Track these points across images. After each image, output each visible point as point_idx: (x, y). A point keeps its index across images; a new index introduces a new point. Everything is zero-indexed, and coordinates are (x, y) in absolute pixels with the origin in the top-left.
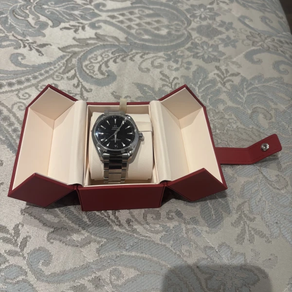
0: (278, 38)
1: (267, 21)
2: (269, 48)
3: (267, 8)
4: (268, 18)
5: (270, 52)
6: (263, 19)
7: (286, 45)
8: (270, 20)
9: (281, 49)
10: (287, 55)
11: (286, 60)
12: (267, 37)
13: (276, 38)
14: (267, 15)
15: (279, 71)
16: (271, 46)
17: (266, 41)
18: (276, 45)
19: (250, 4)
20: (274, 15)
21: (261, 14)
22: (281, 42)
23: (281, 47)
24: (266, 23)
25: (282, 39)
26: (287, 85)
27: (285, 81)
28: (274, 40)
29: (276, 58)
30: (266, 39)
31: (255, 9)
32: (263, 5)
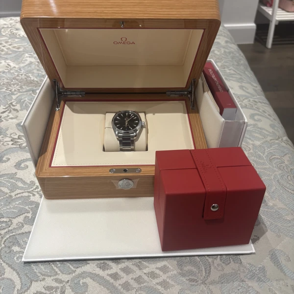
0: (253, 99)
1: (244, 88)
2: (246, 105)
3: (244, 80)
4: (244, 87)
5: (247, 108)
6: (241, 87)
7: (260, 104)
8: (246, 88)
9: (256, 106)
10: (260, 110)
11: (259, 113)
12: (245, 99)
13: (251, 99)
14: (244, 84)
15: (255, 120)
16: (248, 104)
17: (244, 101)
18: (252, 104)
19: (231, 78)
20: (249, 85)
21: (239, 84)
22: (255, 102)
23: (256, 105)
24: (243, 90)
25: (256, 100)
26: (260, 128)
27: (259, 126)
28: (250, 101)
29: (252, 112)
30: (244, 100)
31: (234, 81)
32: (241, 79)
